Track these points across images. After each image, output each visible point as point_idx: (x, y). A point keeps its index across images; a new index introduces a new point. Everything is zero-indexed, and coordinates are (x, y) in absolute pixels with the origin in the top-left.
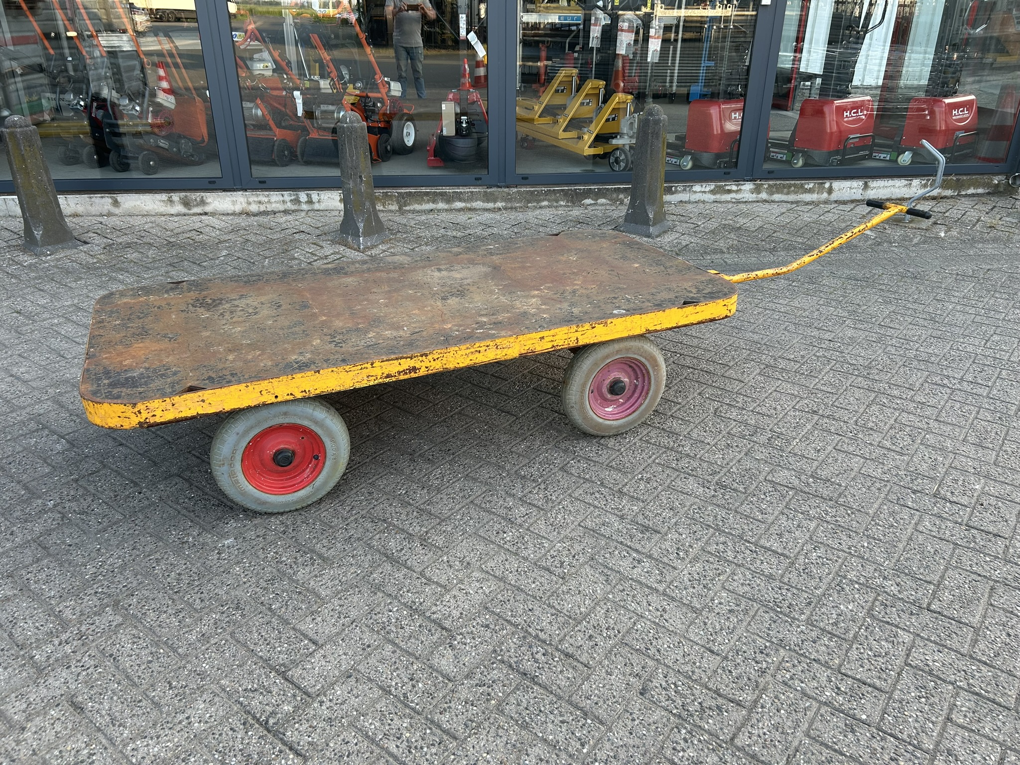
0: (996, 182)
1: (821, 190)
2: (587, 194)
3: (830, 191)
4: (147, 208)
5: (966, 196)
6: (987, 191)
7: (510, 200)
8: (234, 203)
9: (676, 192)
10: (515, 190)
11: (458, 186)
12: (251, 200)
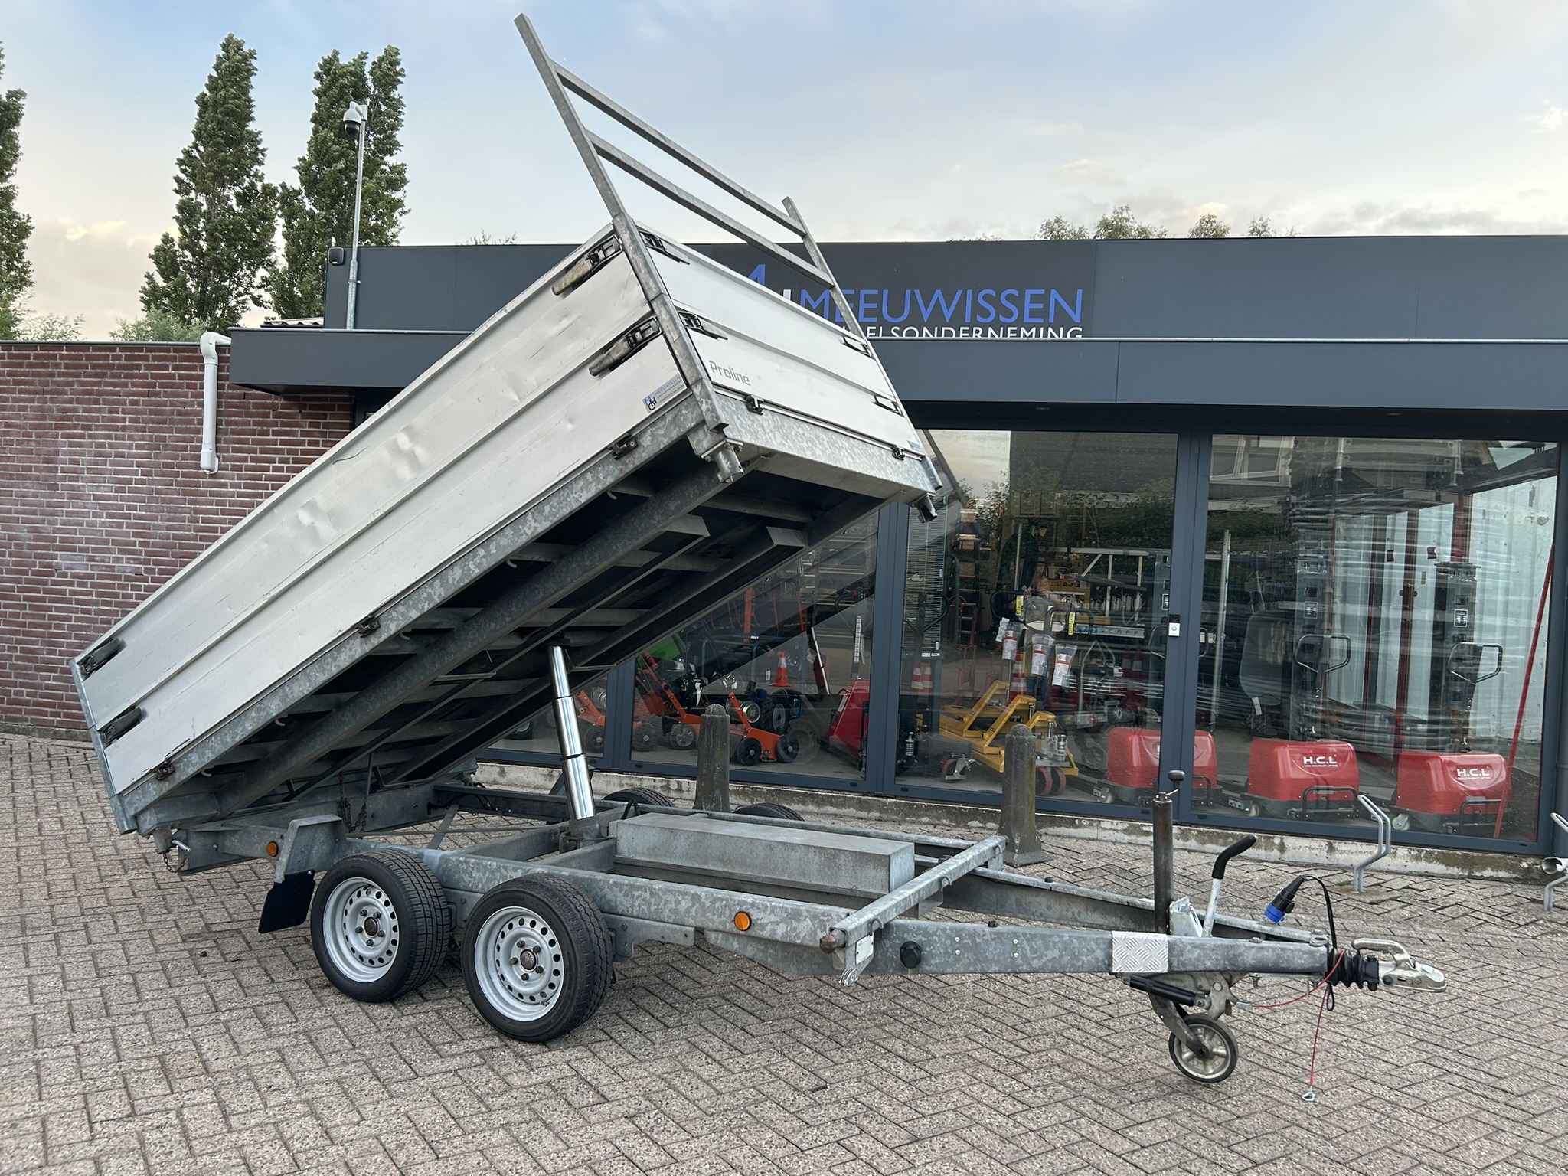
0: (1525, 865)
1: (1270, 846)
2: (974, 815)
3: (1282, 848)
4: (528, 780)
5: (1482, 878)
6: (1514, 876)
7: (886, 811)
8: (608, 783)
9: (1080, 826)
10: (890, 800)
11: (833, 790)
12: (624, 782)
